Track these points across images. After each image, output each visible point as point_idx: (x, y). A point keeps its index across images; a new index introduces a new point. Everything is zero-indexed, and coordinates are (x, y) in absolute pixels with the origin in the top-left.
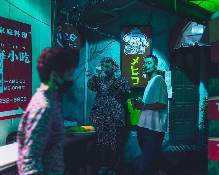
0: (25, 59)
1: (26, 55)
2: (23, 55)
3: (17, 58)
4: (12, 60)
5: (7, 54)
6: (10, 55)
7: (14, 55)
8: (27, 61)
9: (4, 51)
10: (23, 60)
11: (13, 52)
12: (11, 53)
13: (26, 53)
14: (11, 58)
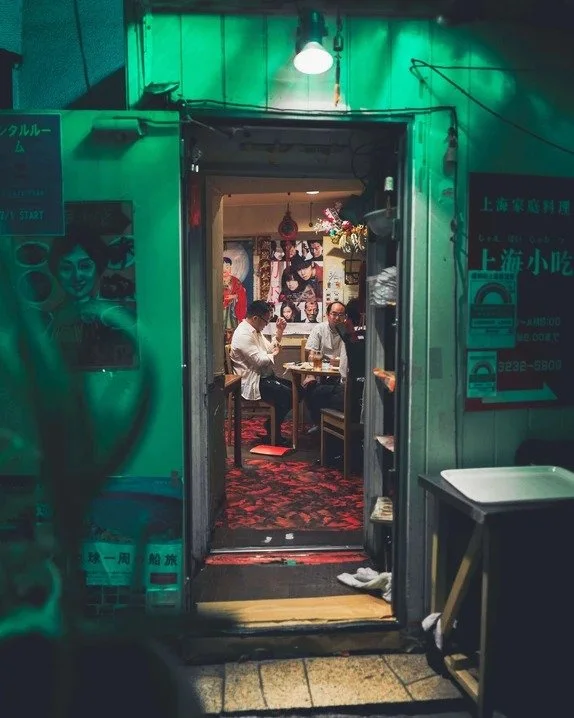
0: (562, 266)
1: (564, 257)
2: (558, 257)
3: (546, 266)
4: (536, 272)
5: (525, 260)
6: (531, 259)
7: (540, 260)
8: (568, 270)
9: (520, 253)
10: (558, 269)
11: (537, 252)
12: (534, 257)
13: (566, 253)
14: (533, 267)
